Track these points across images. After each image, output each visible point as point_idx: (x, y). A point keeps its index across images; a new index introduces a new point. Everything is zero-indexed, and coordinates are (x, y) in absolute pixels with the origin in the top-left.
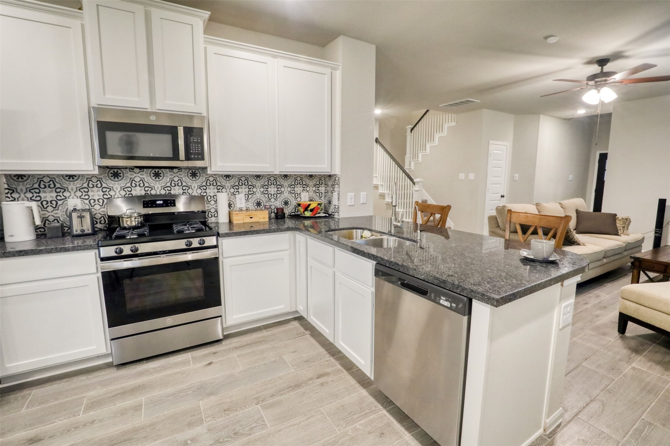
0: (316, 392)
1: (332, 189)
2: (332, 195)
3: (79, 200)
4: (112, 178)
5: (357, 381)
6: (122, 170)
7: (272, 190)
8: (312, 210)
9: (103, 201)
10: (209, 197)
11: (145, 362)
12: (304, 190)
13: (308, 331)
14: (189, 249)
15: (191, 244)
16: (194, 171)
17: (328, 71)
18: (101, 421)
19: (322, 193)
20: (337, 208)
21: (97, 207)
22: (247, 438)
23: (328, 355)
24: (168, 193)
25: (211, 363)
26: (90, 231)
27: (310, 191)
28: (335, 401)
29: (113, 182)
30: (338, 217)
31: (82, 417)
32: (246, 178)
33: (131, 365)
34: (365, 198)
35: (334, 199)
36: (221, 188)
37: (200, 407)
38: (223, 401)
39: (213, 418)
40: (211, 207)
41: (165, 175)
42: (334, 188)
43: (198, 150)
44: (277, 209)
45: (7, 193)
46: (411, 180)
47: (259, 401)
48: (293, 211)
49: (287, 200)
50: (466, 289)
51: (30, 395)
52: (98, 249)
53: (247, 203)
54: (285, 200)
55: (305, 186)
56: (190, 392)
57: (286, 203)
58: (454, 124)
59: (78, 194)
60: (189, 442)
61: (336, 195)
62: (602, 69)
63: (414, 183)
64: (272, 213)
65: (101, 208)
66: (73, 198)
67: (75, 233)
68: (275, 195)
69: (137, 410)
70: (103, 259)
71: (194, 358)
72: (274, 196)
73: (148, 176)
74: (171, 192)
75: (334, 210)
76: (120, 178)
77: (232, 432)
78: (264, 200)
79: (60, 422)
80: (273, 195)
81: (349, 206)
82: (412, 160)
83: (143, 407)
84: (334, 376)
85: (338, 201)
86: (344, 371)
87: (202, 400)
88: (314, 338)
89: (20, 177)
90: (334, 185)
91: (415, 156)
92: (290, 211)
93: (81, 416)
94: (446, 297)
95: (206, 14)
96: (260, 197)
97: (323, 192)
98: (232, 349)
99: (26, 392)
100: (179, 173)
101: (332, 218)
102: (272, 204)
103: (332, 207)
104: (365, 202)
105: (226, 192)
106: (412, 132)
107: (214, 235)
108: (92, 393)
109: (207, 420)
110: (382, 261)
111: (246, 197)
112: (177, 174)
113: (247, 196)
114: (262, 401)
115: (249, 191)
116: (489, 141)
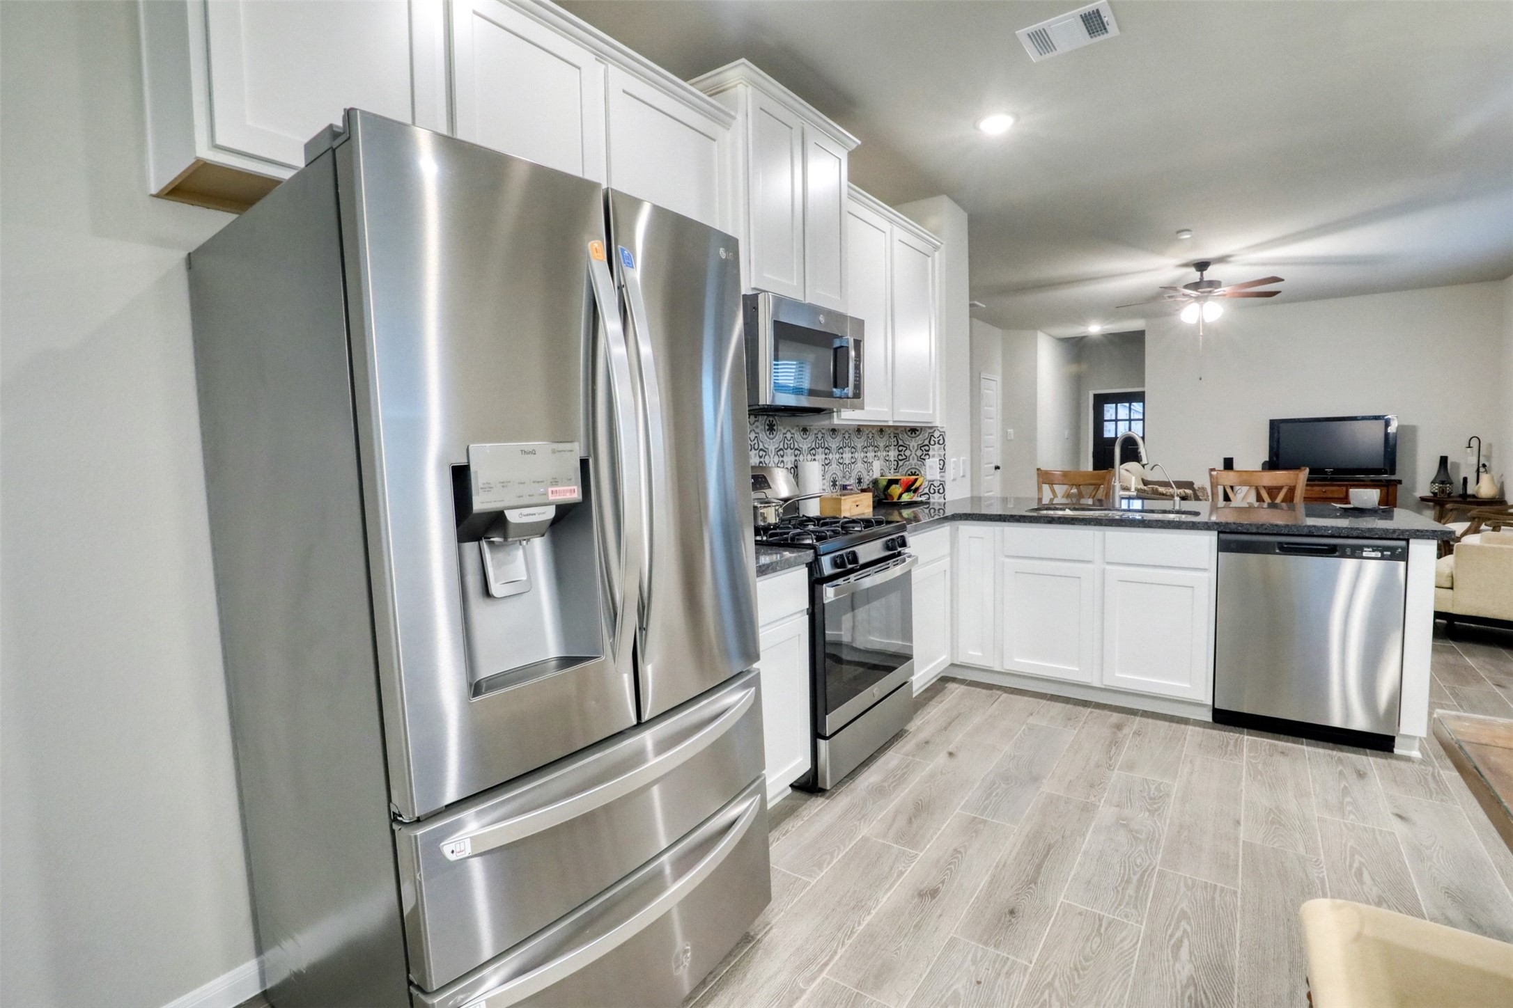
1: (920, 453)
2: (920, 463)
12: (876, 456)
13: (995, 690)
17: (931, 251)
20: (936, 485)
25: (951, 754)
30: (942, 501)
35: (928, 470)
42: (928, 451)
53: (823, 482)
61: (934, 462)
62: (1202, 275)
75: (927, 489)
78: (839, 475)
81: (952, 480)
85: (942, 472)
90: (926, 445)
95: (854, 144)
104: (964, 473)
111: (822, 471)
116: (980, 374)
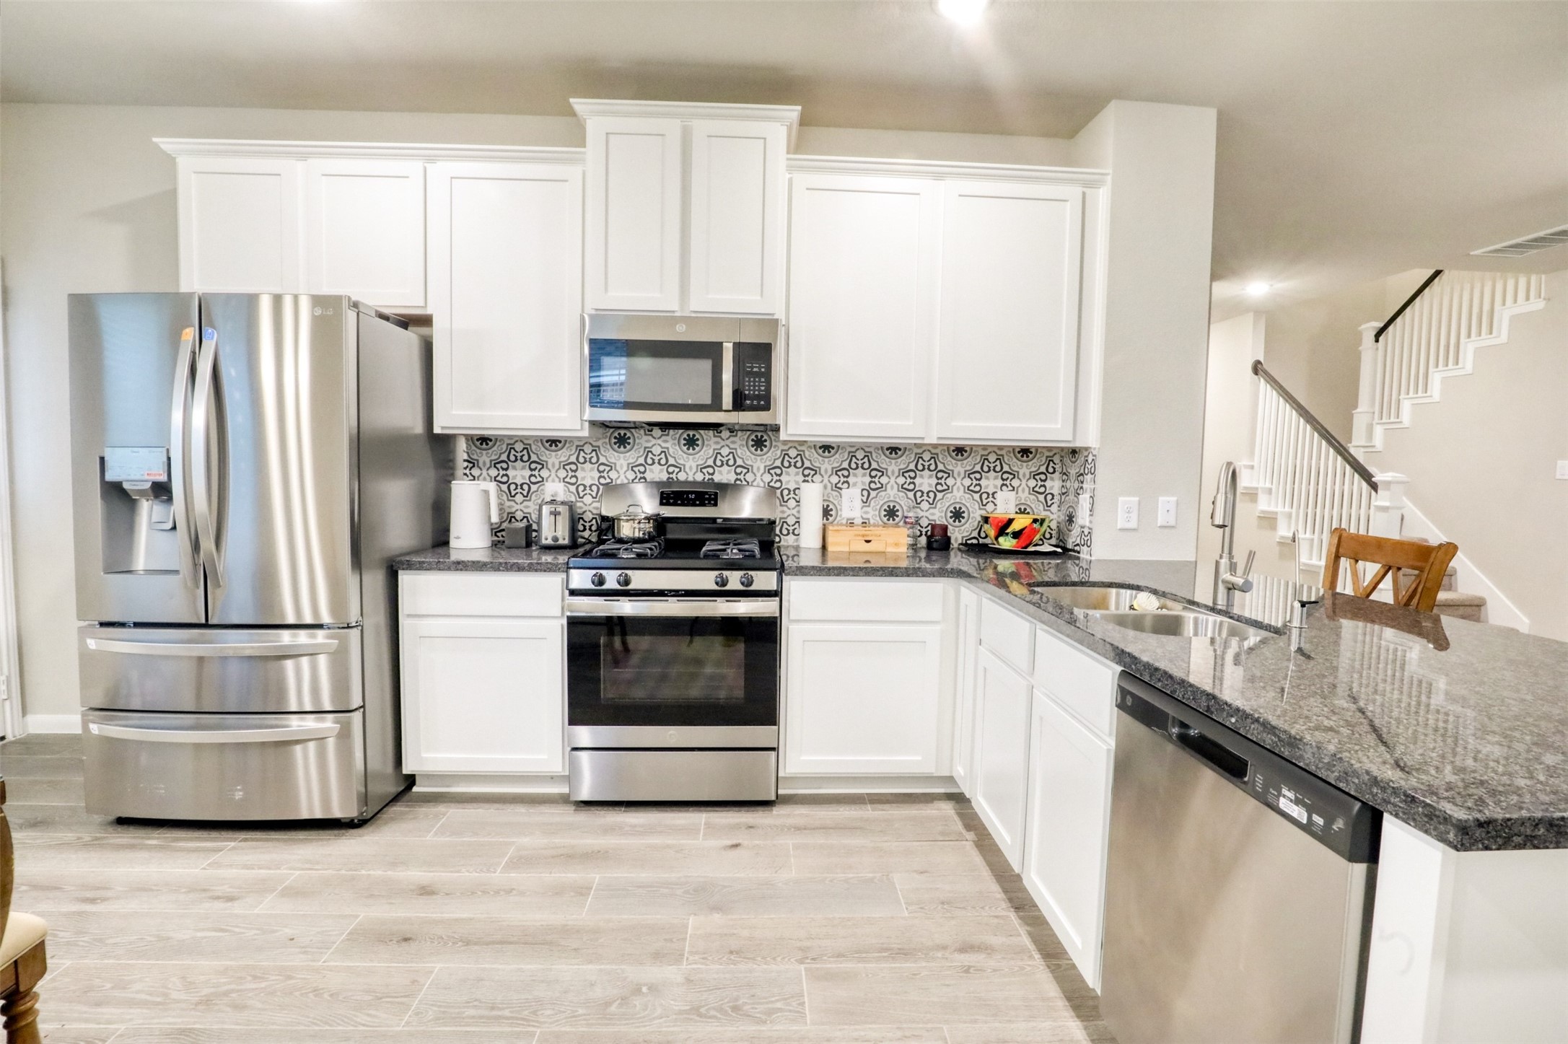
0: (947, 983)
1: (1076, 485)
2: (1076, 499)
3: (562, 484)
4: (616, 447)
5: (1064, 992)
6: (633, 430)
7: (926, 482)
8: (1016, 535)
9: (598, 489)
10: (786, 492)
11: (623, 809)
12: (1006, 485)
13: (972, 833)
14: (722, 593)
15: (724, 583)
16: (759, 435)
17: (1074, 192)
18: (522, 893)
19: (1053, 495)
20: (1086, 534)
21: (588, 499)
22: (754, 1028)
23: (1005, 905)
24: (709, 479)
25: (736, 846)
26: (566, 542)
27: (1020, 489)
28: (986, 1023)
29: (616, 454)
30: (1088, 557)
31: (498, 877)
32: (865, 452)
33: (599, 808)
34: (1173, 512)
35: (1080, 511)
36: (810, 473)
37: (687, 927)
38: (735, 931)
39: (703, 958)
40: (789, 512)
41: (706, 442)
42: (1082, 482)
43: (760, 390)
44: (934, 527)
45: (465, 468)
46: (1366, 476)
47: (807, 958)
48: (975, 534)
49: (960, 508)
50: (1356, 774)
51: (444, 815)
52: (567, 572)
53: (865, 509)
54: (955, 508)
55: (1008, 477)
56: (679, 892)
57: (957, 515)
58: (1537, 305)
59: (562, 473)
60: (644, 989)
61: (1085, 499)
63: (1374, 487)
64: (921, 535)
65: (593, 502)
66: (553, 481)
67: (544, 542)
68: (932, 495)
69: (581, 894)
70: (573, 593)
71: (708, 825)
72: (928, 496)
73: (675, 444)
74: (714, 477)
75: (1079, 538)
76: (628, 447)
77: (728, 1002)
78: (903, 503)
79: (467, 874)
80: (925, 495)
81: (1122, 530)
82: (1376, 420)
83: (592, 892)
84: (1004, 958)
85: (1091, 515)
86: (1037, 956)
87: (695, 915)
88: (981, 853)
89: (484, 440)
90: (1082, 475)
91: (1388, 407)
92: (966, 534)
93: (497, 874)
94: (1296, 792)
95: (792, 112)
96: (895, 498)
97: (1056, 492)
98: (789, 829)
99: (441, 808)
100: (732, 439)
101: (1071, 558)
102: (921, 514)
103: (1076, 531)
104: (1172, 523)
105: (822, 481)
106: (1381, 339)
107: (774, 569)
108: (525, 841)
109: (691, 958)
110: (1133, 666)
111: (863, 496)
112: (728, 442)
113: (865, 493)
114: (813, 959)
115: (871, 482)
